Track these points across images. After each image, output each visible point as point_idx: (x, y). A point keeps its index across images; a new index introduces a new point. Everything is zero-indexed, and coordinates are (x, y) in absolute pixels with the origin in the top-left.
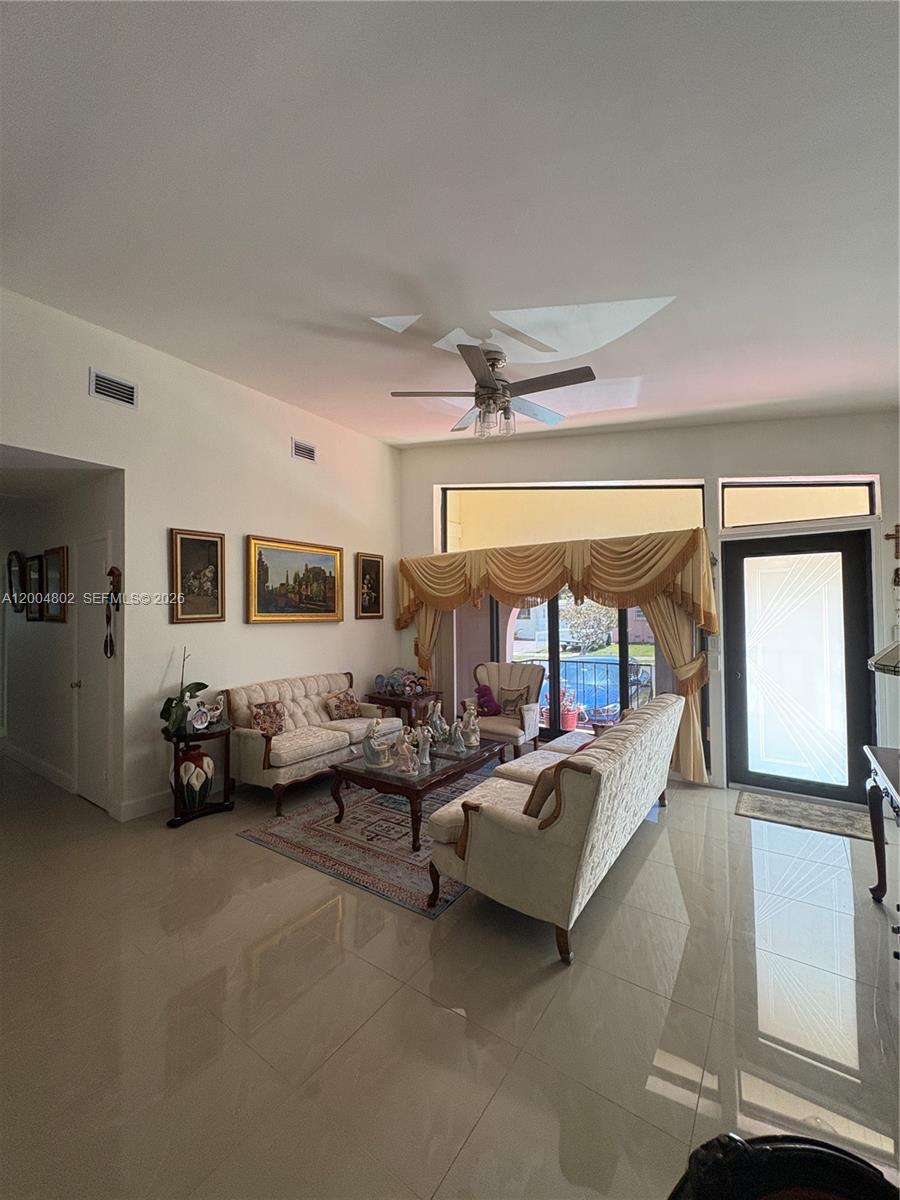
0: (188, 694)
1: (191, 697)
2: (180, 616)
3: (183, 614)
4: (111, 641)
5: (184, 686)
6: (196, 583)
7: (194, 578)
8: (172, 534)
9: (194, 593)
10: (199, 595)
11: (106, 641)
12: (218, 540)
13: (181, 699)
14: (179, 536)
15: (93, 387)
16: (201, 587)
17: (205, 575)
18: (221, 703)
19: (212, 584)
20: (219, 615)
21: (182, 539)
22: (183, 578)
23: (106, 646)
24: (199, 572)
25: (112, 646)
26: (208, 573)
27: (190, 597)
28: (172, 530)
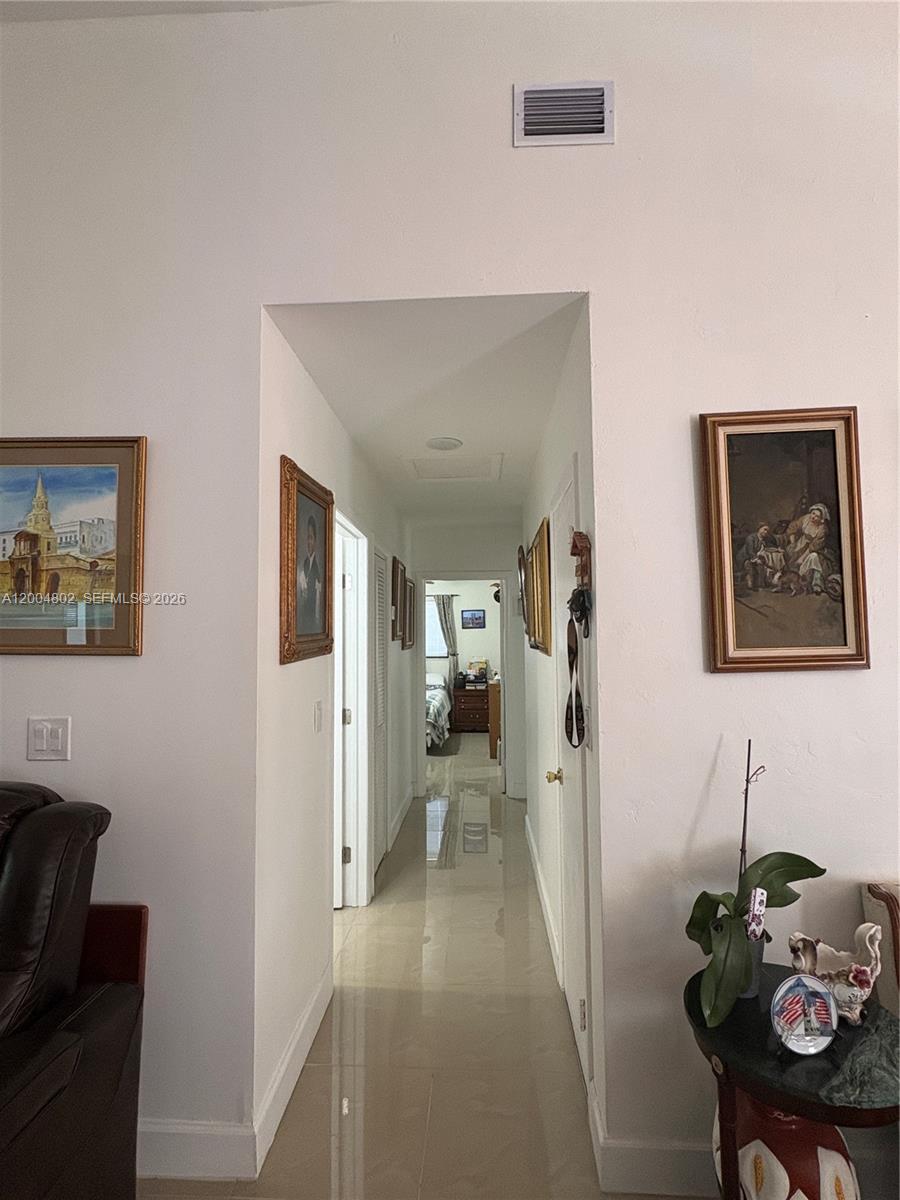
0: (760, 894)
1: (771, 903)
2: (733, 652)
3: (739, 645)
4: (579, 707)
5: (750, 861)
6: (775, 557)
7: (770, 542)
8: (705, 427)
9: (768, 585)
10: (785, 589)
11: (569, 707)
12: (838, 427)
13: (741, 905)
14: (722, 432)
15: (520, 125)
16: (789, 567)
17: (799, 533)
18: (875, 951)
19: (823, 558)
20: (850, 650)
21: (729, 438)
22: (737, 544)
23: (569, 719)
24: (784, 525)
25: (580, 719)
26: (811, 526)
27: (762, 598)
28: (703, 418)
